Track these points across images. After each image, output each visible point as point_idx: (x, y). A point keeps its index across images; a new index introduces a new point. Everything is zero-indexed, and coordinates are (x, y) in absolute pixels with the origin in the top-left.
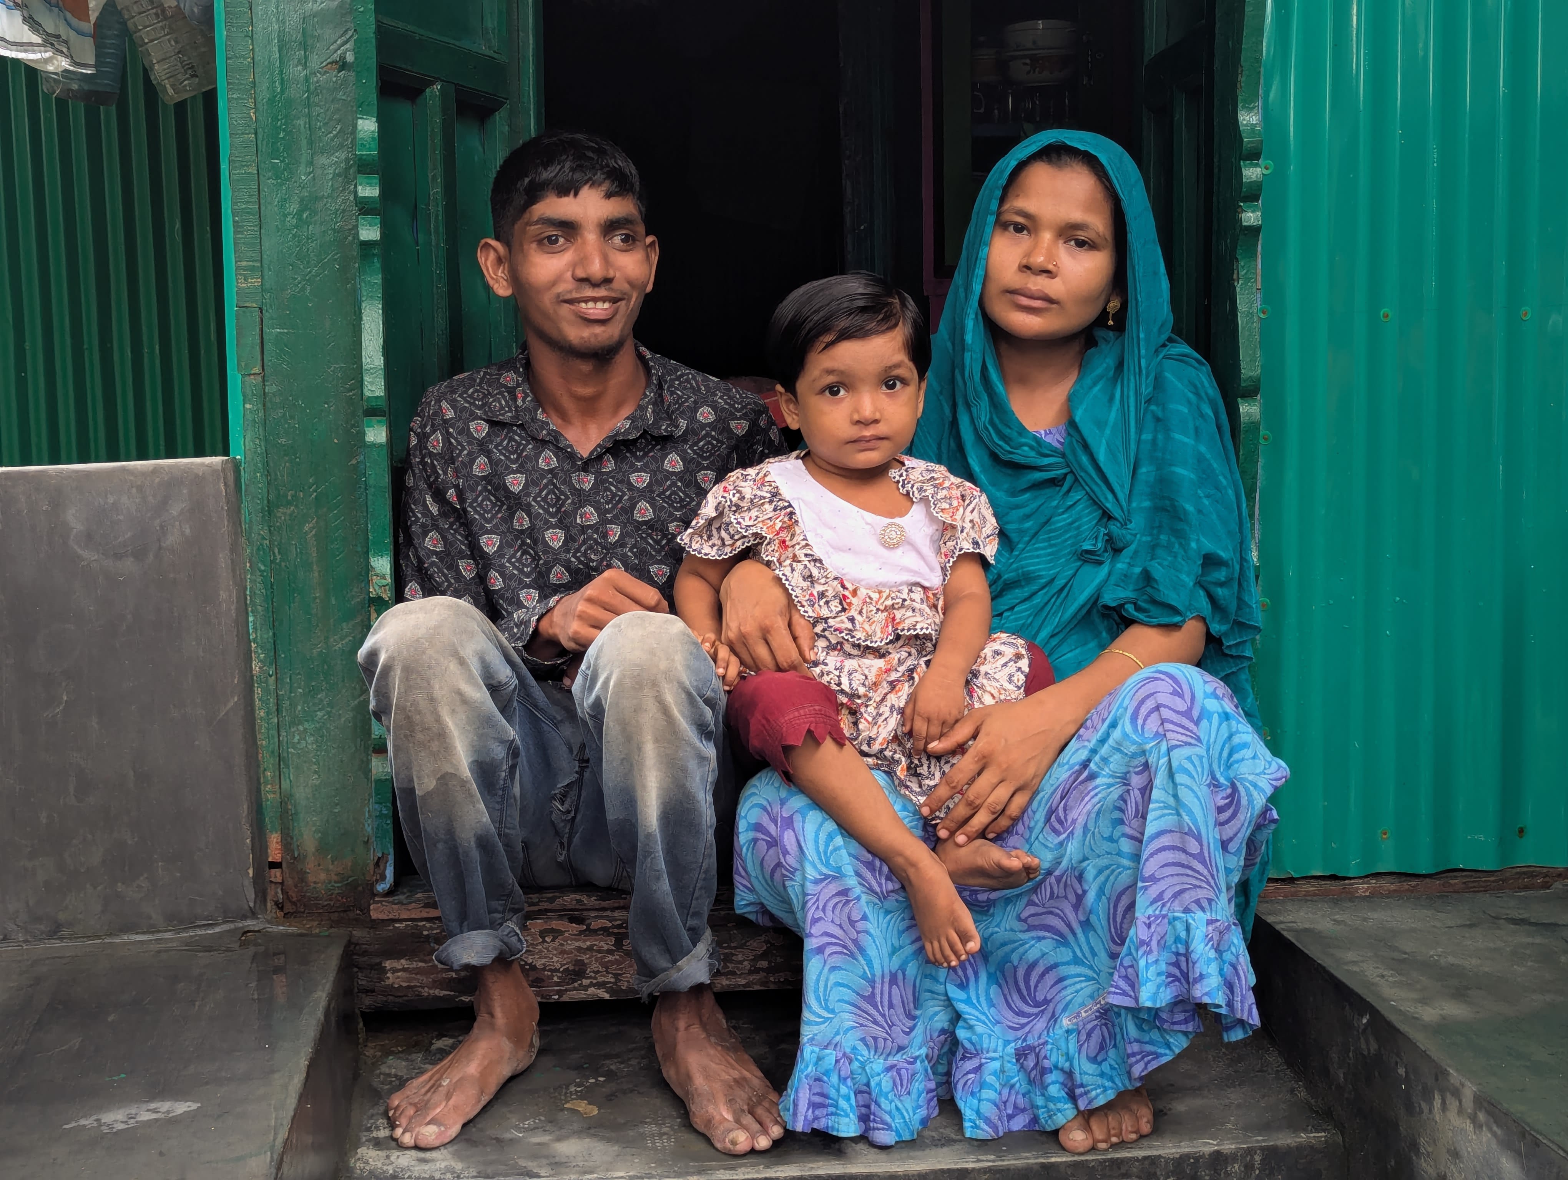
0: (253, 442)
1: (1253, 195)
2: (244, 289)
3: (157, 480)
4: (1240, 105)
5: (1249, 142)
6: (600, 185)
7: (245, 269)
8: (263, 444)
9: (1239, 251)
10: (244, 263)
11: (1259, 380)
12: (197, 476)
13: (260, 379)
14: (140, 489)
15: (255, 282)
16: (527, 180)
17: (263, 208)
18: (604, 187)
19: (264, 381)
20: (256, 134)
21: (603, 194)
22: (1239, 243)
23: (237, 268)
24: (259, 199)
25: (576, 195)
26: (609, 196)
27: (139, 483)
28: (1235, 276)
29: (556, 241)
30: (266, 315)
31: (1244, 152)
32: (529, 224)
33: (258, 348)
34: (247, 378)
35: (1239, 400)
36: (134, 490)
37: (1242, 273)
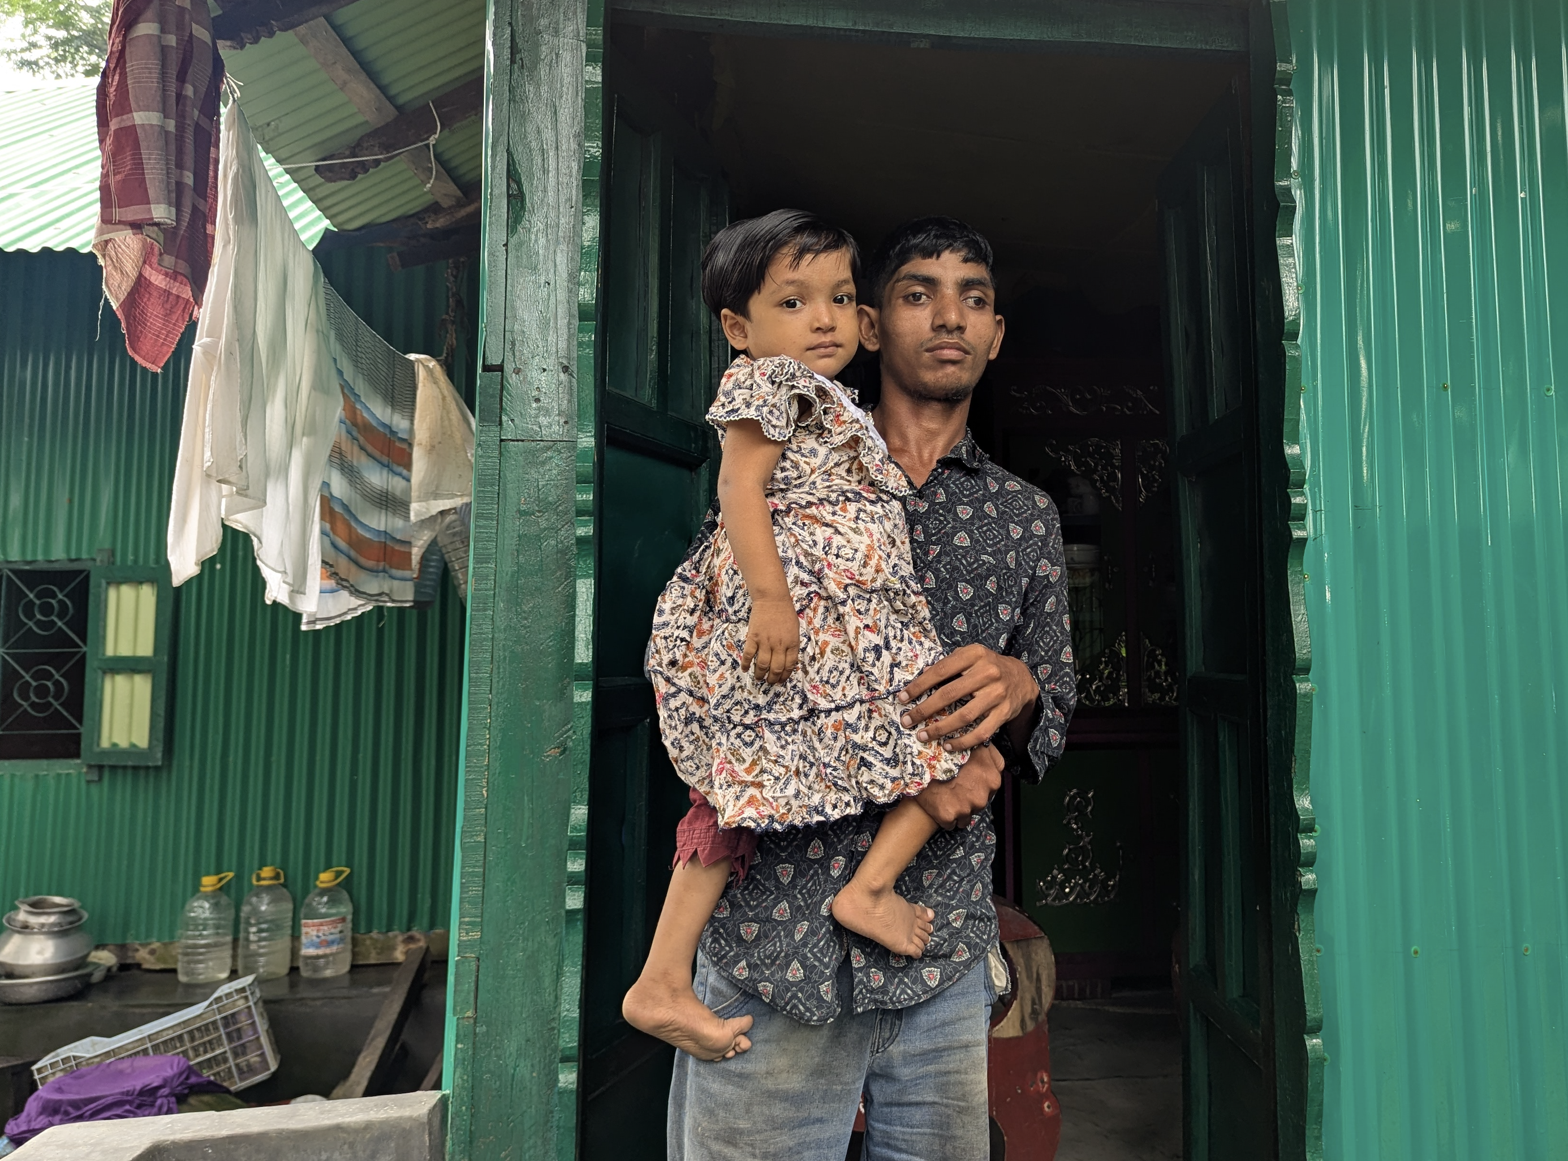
0: (462, 1078)
1: (1310, 862)
2: (465, 941)
3: (368, 1136)
4: (1295, 786)
5: (1304, 820)
6: (959, 250)
7: (469, 923)
8: (470, 1079)
9: (1299, 909)
10: (467, 919)
11: (1322, 1021)
12: (404, 1130)
13: (472, 1021)
14: (352, 1145)
15: (476, 935)
16: (898, 247)
17: (487, 872)
18: (963, 254)
19: (475, 1023)
20: (486, 808)
21: (961, 259)
22: (1300, 901)
23: (461, 923)
24: (484, 863)
25: (938, 256)
26: (966, 260)
27: (351, 1140)
28: (1296, 927)
29: (919, 298)
30: (482, 965)
31: (1301, 827)
32: (898, 281)
33: (472, 995)
34: (461, 1021)
35: (1306, 1037)
36: (346, 1147)
37: (1302, 926)
